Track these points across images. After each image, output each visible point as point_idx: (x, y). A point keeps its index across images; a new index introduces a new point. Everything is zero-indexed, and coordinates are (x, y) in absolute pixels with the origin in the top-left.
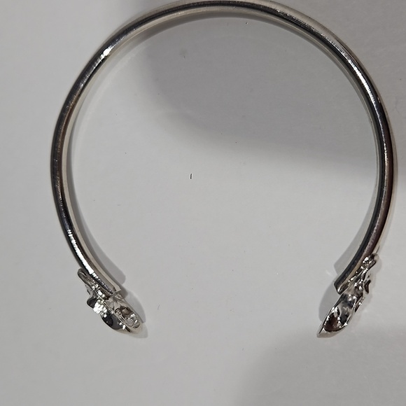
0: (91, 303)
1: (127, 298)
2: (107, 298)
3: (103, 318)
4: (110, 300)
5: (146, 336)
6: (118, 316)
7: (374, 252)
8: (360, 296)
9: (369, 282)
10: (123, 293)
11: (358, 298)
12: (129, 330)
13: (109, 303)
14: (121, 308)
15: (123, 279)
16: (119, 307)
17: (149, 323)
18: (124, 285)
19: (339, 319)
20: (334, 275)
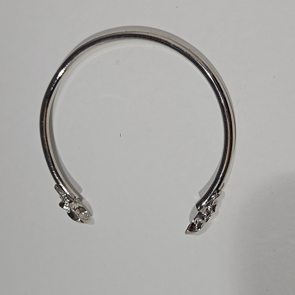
0: (62, 205)
1: (83, 201)
2: (70, 202)
3: (68, 214)
4: (73, 203)
5: (93, 223)
6: (77, 212)
7: (219, 189)
8: (209, 214)
9: (216, 205)
10: (81, 198)
11: (207, 215)
12: (82, 222)
13: (72, 205)
14: (79, 208)
15: (81, 190)
16: (78, 207)
17: (95, 216)
18: (81, 194)
19: (197, 225)
20: (198, 198)
